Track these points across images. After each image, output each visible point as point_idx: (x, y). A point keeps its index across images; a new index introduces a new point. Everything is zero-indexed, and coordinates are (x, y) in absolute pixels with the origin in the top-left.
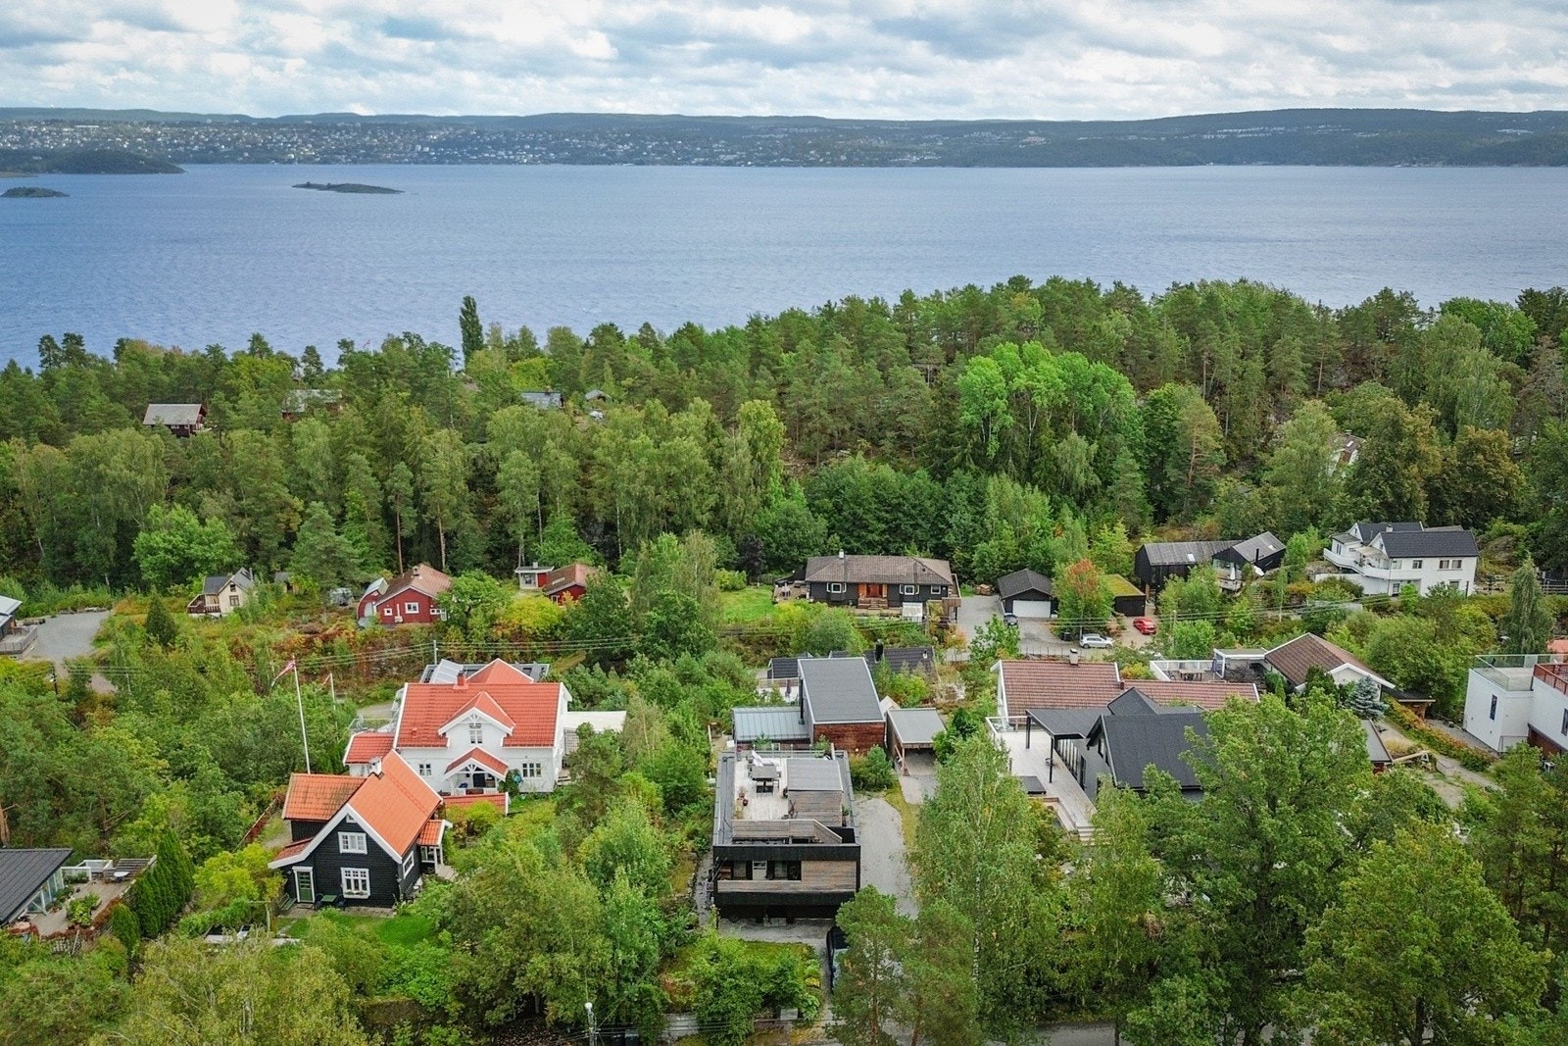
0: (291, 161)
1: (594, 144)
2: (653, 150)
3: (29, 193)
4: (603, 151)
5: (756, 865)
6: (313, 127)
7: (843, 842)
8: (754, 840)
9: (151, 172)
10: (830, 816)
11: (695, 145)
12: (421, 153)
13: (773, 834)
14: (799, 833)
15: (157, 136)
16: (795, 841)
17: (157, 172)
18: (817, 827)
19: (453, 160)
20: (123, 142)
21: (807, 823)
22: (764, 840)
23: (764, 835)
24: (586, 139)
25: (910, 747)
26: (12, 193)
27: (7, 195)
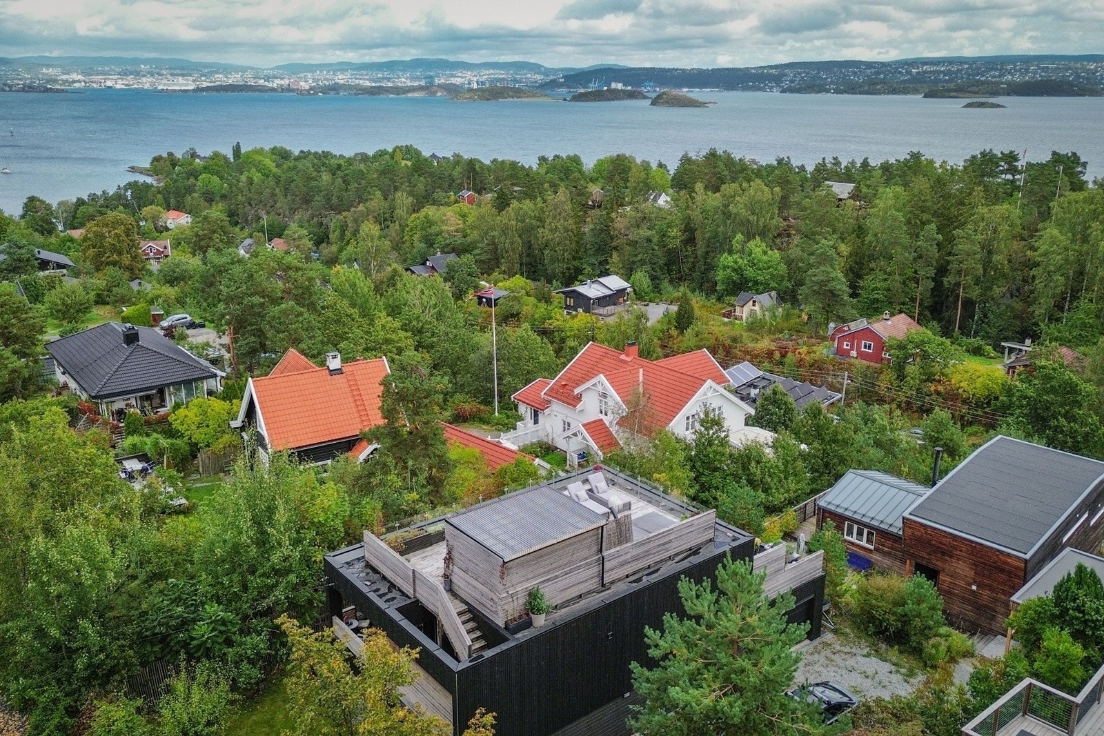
3: (981, 105)
15: (1097, 72)
20: (1070, 76)
26: (969, 105)
27: (965, 107)
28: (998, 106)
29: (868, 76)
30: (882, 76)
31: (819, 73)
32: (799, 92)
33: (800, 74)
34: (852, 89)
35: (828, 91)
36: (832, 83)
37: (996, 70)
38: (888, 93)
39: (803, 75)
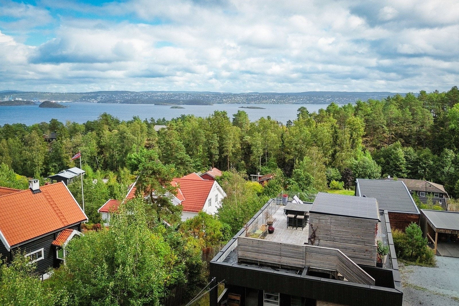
0: (240, 103)
1: (320, 99)
2: (337, 100)
3: (176, 107)
4: (322, 100)
5: (269, 297)
6: (247, 95)
7: (377, 284)
8: (262, 265)
9: (206, 105)
10: (361, 251)
11: (350, 99)
12: (273, 101)
13: (286, 261)
14: (317, 264)
15: (209, 97)
16: (311, 272)
17: (208, 105)
18: (341, 259)
19: (281, 103)
20: (201, 99)
21: (329, 254)
22: (274, 267)
23: (274, 259)
24: (318, 97)
25: (443, 231)
26: (172, 108)
27: (171, 108)
28: (182, 108)
29: (132, 97)
30: (137, 97)
31: (112, 95)
32: (105, 103)
33: (104, 95)
34: (127, 102)
35: (117, 102)
36: (118, 99)
37: (177, 96)
38: (141, 103)
39: (106, 96)
